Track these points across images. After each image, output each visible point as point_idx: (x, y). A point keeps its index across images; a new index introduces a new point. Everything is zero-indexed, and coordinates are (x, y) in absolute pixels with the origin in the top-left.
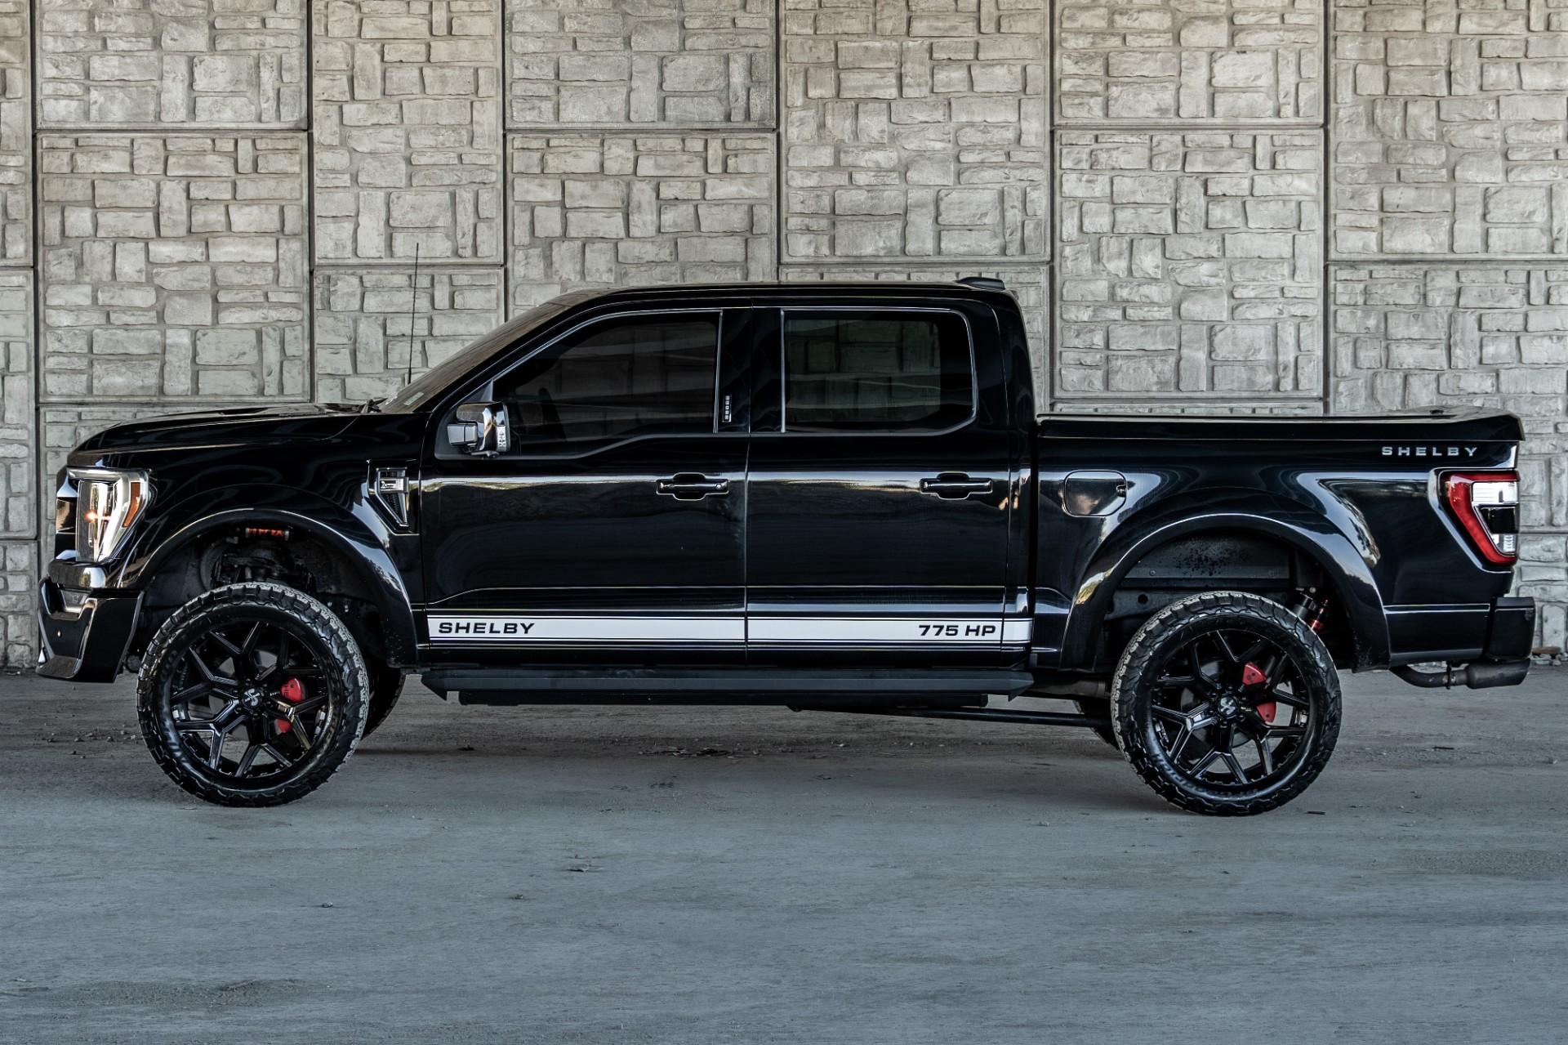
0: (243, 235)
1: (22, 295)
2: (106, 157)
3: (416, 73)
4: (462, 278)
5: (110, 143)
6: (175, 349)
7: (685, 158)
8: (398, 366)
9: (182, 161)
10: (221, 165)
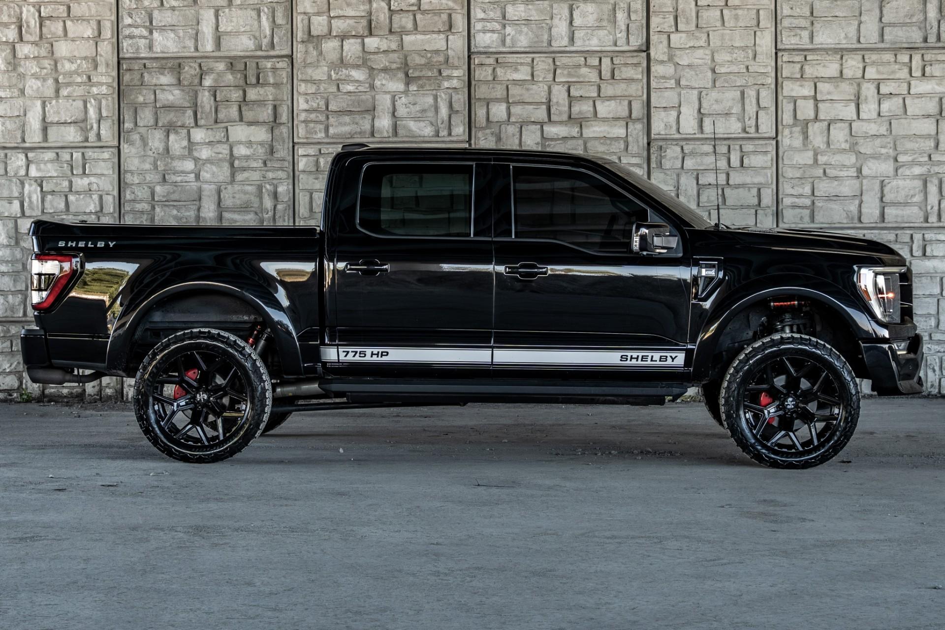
0: (605, 120)
2: (516, 70)
3: (719, 13)
4: (749, 147)
5: (518, 61)
7: (897, 67)
8: (706, 204)
9: (566, 72)
10: (591, 74)
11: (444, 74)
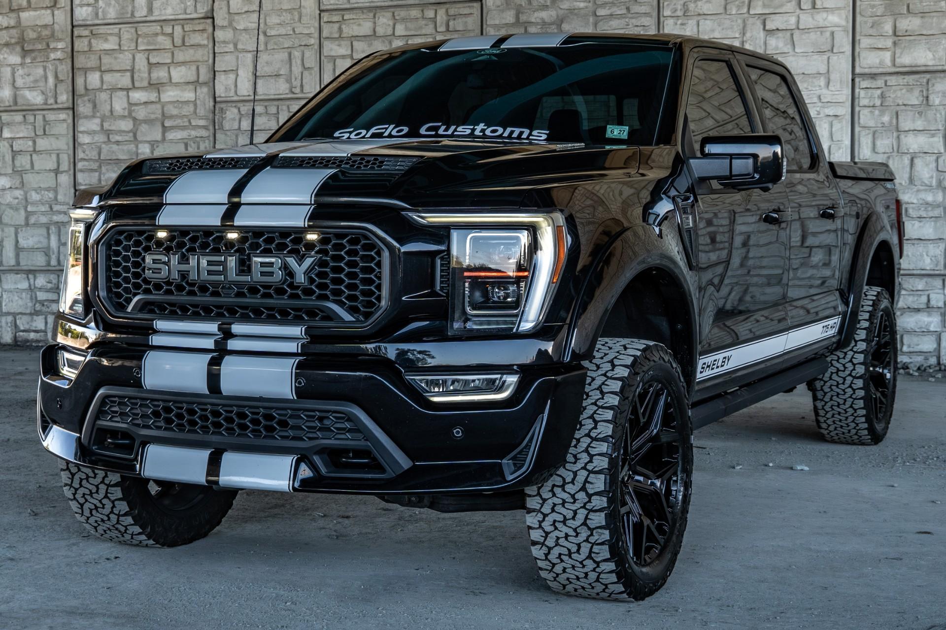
0: (177, 85)
1: (65, 125)
2: (106, 40)
4: (295, 107)
5: (108, 32)
7: (424, 22)
9: (145, 41)
10: (165, 42)
11: (51, 47)
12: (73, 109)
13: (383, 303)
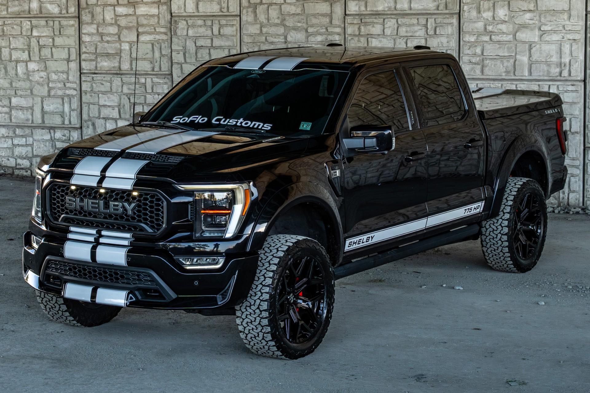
0: (147, 3)
1: (73, 28)
4: (223, 22)
6: (124, 51)
8: (201, 59)
12: (79, 17)
13: (164, 226)
